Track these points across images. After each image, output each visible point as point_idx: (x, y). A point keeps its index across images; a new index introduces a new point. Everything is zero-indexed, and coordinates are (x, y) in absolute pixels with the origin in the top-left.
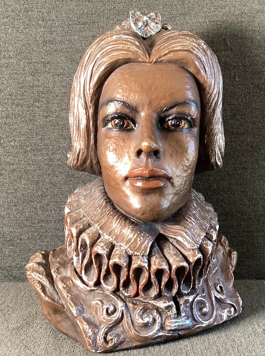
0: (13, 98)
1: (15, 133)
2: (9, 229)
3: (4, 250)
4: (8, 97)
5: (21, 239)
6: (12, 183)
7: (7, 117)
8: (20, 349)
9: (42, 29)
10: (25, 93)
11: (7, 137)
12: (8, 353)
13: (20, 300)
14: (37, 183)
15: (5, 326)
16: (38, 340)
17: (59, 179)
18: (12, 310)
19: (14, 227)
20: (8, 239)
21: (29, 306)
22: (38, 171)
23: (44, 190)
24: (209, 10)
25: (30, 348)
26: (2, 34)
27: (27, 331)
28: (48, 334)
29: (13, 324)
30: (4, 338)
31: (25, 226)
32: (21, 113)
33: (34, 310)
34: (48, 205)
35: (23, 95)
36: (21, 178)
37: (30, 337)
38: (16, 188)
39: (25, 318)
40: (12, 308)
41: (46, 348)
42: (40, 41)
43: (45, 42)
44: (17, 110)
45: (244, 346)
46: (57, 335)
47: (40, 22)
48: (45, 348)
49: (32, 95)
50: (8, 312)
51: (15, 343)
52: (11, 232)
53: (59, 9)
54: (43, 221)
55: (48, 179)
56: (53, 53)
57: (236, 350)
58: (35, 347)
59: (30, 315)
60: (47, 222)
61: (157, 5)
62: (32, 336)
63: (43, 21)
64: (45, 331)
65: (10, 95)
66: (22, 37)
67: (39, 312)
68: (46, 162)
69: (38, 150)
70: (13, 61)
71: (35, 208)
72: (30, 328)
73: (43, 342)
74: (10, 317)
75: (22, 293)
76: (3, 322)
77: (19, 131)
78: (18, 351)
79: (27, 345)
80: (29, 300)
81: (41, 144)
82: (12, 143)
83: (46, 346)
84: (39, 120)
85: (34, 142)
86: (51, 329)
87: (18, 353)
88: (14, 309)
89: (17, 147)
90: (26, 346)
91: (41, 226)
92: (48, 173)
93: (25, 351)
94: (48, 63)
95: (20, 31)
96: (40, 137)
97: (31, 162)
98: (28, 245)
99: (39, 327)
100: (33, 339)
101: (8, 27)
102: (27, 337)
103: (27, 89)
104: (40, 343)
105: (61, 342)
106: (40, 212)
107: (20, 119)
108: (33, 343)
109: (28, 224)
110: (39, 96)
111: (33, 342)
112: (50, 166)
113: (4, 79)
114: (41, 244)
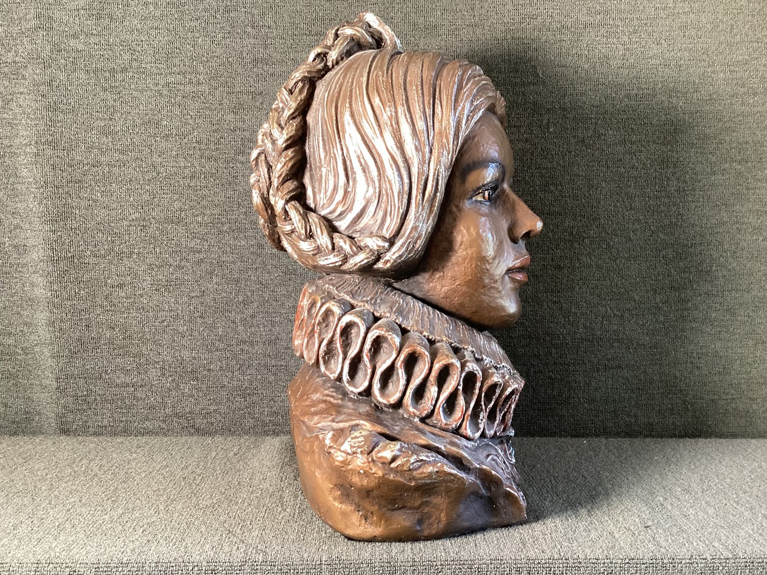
0: (203, 147)
1: (204, 203)
2: (192, 353)
3: (182, 387)
4: (195, 145)
5: (209, 370)
6: (196, 281)
7: (192, 177)
8: (221, 535)
9: (252, 41)
10: (222, 140)
11: (192, 208)
12: (202, 541)
13: (211, 463)
14: (237, 281)
15: (193, 502)
16: (249, 523)
17: (272, 277)
18: (200, 478)
19: (198, 351)
20: (189, 370)
21: (226, 472)
22: (239, 264)
23: (249, 293)
24: (512, 21)
25: (237, 535)
26: (188, 46)
27: (229, 509)
28: (262, 515)
29: (205, 499)
30: (194, 520)
31: (217, 350)
32: (214, 171)
33: (236, 480)
34: (253, 317)
35: (218, 142)
36: (211, 273)
37: (234, 518)
38: (203, 288)
39: (223, 490)
40: (200, 475)
41: (262, 534)
42: (248, 58)
43: (256, 61)
44: (209, 166)
45: (561, 532)
46: (276, 515)
47: (249, 29)
48: (260, 535)
49: (233, 143)
50: (195, 481)
51: (212, 527)
52: (194, 358)
53: (279, 10)
54: (245, 342)
55: (254, 276)
56: (268, 79)
57: (548, 537)
58: (244, 532)
59: (230, 487)
60: (252, 344)
61: (433, 9)
62: (237, 516)
63: (253, 27)
64: (257, 511)
65: (197, 142)
66: (219, 51)
67: (243, 482)
68: (252, 249)
69: (240, 230)
70: (204, 88)
71: (234, 322)
72: (233, 505)
73: (255, 526)
74: (199, 489)
75: (214, 454)
76: (189, 496)
77: (210, 199)
78: (217, 539)
79: (231, 530)
80: (225, 464)
81: (245, 221)
82: (199, 219)
83: (261, 532)
84: (243, 184)
85: (233, 217)
86: (265, 508)
87: (219, 541)
88: (203, 477)
89: (206, 225)
90: (229, 530)
91: (242, 350)
92: (254, 266)
93: (229, 538)
94: (261, 93)
95: (216, 42)
96: (244, 210)
97: (228, 249)
98: (220, 379)
99: (246, 504)
100: (239, 521)
101: (198, 35)
102: (230, 517)
103: (226, 134)
104: (251, 527)
105: (284, 525)
106: (241, 328)
107: (212, 180)
108: (240, 527)
109: (221, 346)
110: (243, 145)
111: (241, 525)
112: (259, 255)
113: (189, 117)
114: (242, 378)
